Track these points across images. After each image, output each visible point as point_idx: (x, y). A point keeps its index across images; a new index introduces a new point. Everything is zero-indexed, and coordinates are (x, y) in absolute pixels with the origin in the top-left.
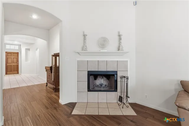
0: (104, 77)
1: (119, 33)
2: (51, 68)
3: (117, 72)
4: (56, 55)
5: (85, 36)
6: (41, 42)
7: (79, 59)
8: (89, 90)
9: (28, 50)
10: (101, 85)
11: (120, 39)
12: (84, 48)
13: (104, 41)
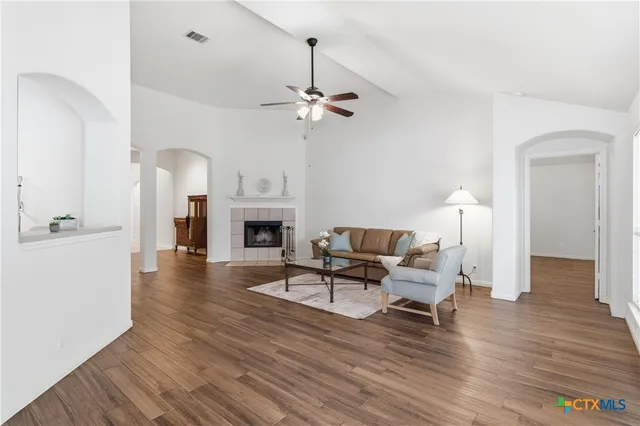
0: (268, 231)
1: (284, 174)
2: (187, 220)
3: (280, 223)
4: (196, 201)
5: (241, 177)
7: (232, 206)
8: (246, 245)
10: (265, 241)
11: (285, 182)
12: (240, 192)
13: (265, 184)
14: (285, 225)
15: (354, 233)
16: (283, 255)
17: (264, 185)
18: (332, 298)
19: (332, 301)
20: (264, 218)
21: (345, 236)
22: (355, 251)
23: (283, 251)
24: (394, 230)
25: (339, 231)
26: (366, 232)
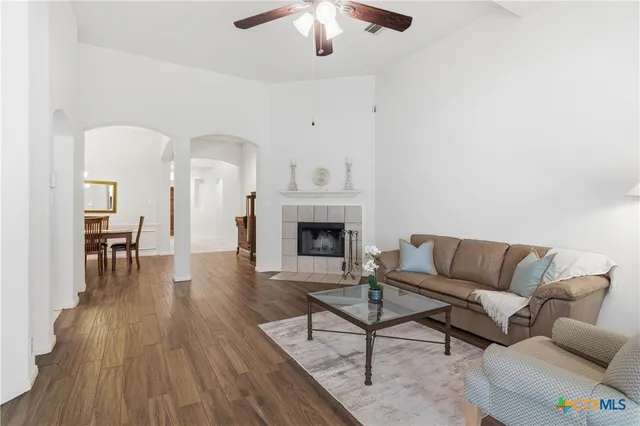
0: (330, 235)
1: (346, 160)
2: (245, 218)
3: (343, 225)
4: (253, 197)
5: (293, 167)
6: (227, 168)
7: (284, 204)
8: (300, 252)
9: (199, 181)
10: (325, 248)
11: (349, 171)
12: (293, 186)
13: (322, 174)
14: (347, 228)
15: (439, 245)
16: (343, 269)
17: (322, 176)
18: (368, 374)
19: (368, 382)
20: (321, 219)
21: (426, 249)
22: (441, 274)
23: (344, 263)
24: (511, 242)
25: (417, 241)
26: (460, 243)
